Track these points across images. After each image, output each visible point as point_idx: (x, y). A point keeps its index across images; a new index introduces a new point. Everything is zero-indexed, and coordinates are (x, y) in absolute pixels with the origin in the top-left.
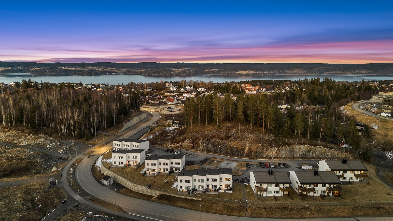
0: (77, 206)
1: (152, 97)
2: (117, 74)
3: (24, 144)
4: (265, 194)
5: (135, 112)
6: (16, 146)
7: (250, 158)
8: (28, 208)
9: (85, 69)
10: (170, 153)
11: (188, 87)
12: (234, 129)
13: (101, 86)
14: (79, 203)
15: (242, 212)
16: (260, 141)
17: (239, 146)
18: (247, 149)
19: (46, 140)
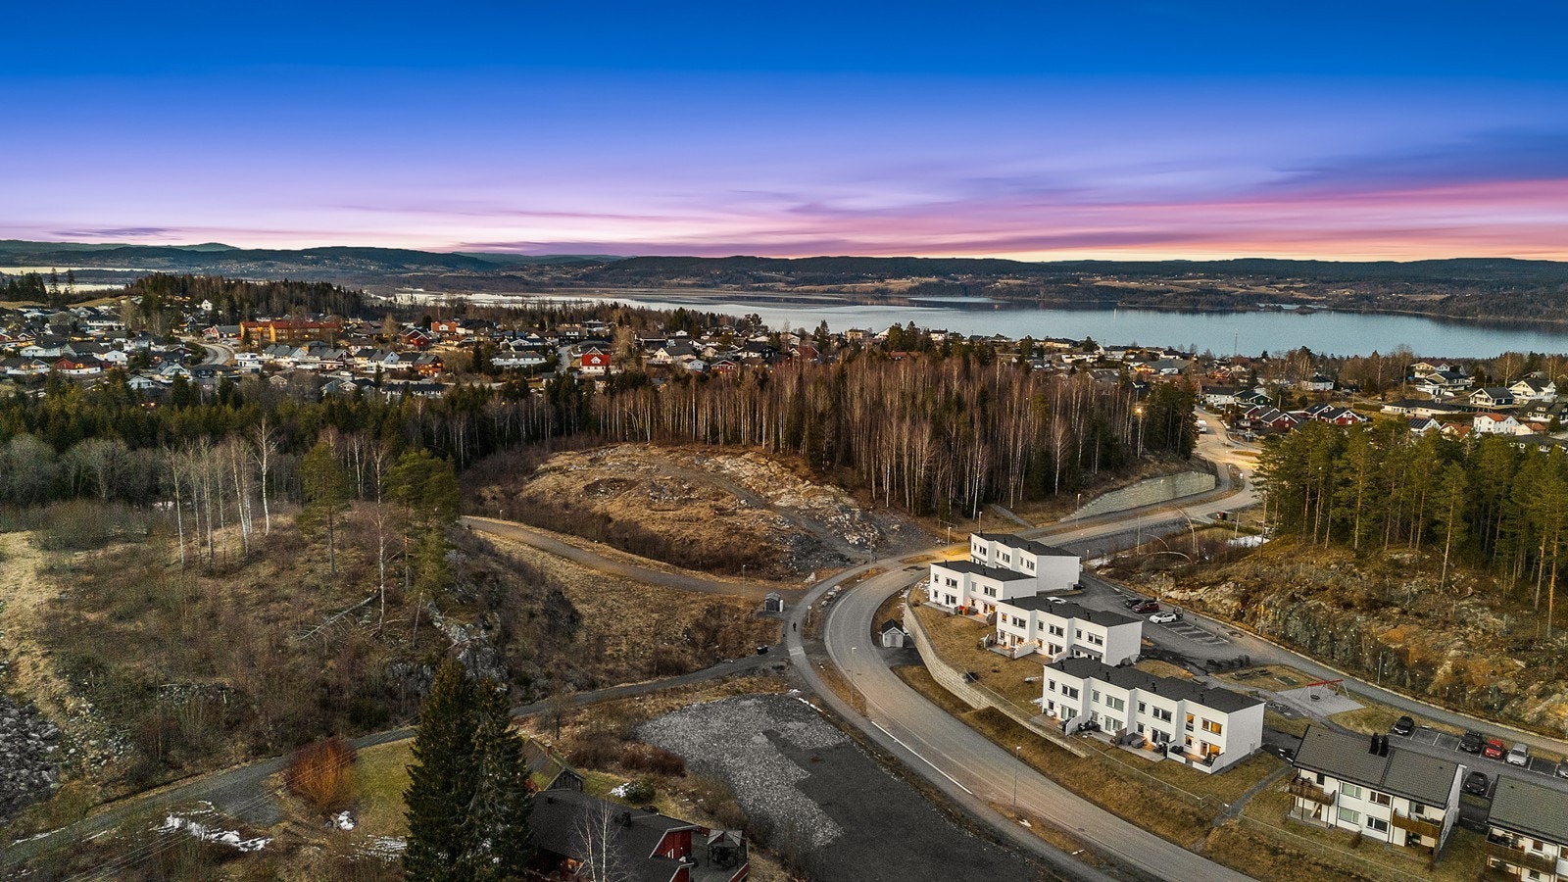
0: (782, 667)
1: (1316, 415)
2: (1305, 309)
3: (783, 504)
4: (1329, 815)
5: (1157, 463)
6: (767, 504)
7: (1447, 708)
8: (693, 643)
9: (1177, 285)
10: (1140, 612)
11: (1525, 389)
12: (1421, 576)
13: (1163, 356)
14: (790, 663)
15: (1185, 833)
16: (1521, 647)
17: (1412, 649)
18: (1448, 666)
19: (836, 501)
